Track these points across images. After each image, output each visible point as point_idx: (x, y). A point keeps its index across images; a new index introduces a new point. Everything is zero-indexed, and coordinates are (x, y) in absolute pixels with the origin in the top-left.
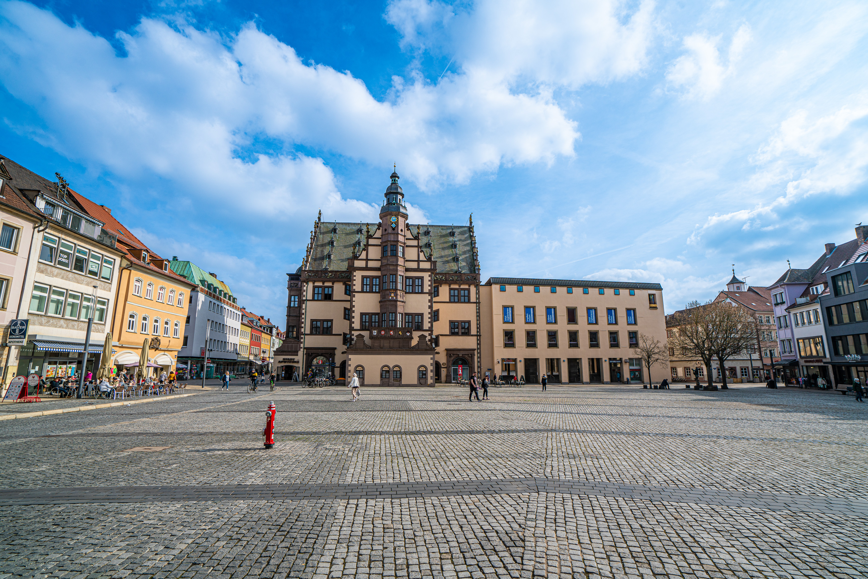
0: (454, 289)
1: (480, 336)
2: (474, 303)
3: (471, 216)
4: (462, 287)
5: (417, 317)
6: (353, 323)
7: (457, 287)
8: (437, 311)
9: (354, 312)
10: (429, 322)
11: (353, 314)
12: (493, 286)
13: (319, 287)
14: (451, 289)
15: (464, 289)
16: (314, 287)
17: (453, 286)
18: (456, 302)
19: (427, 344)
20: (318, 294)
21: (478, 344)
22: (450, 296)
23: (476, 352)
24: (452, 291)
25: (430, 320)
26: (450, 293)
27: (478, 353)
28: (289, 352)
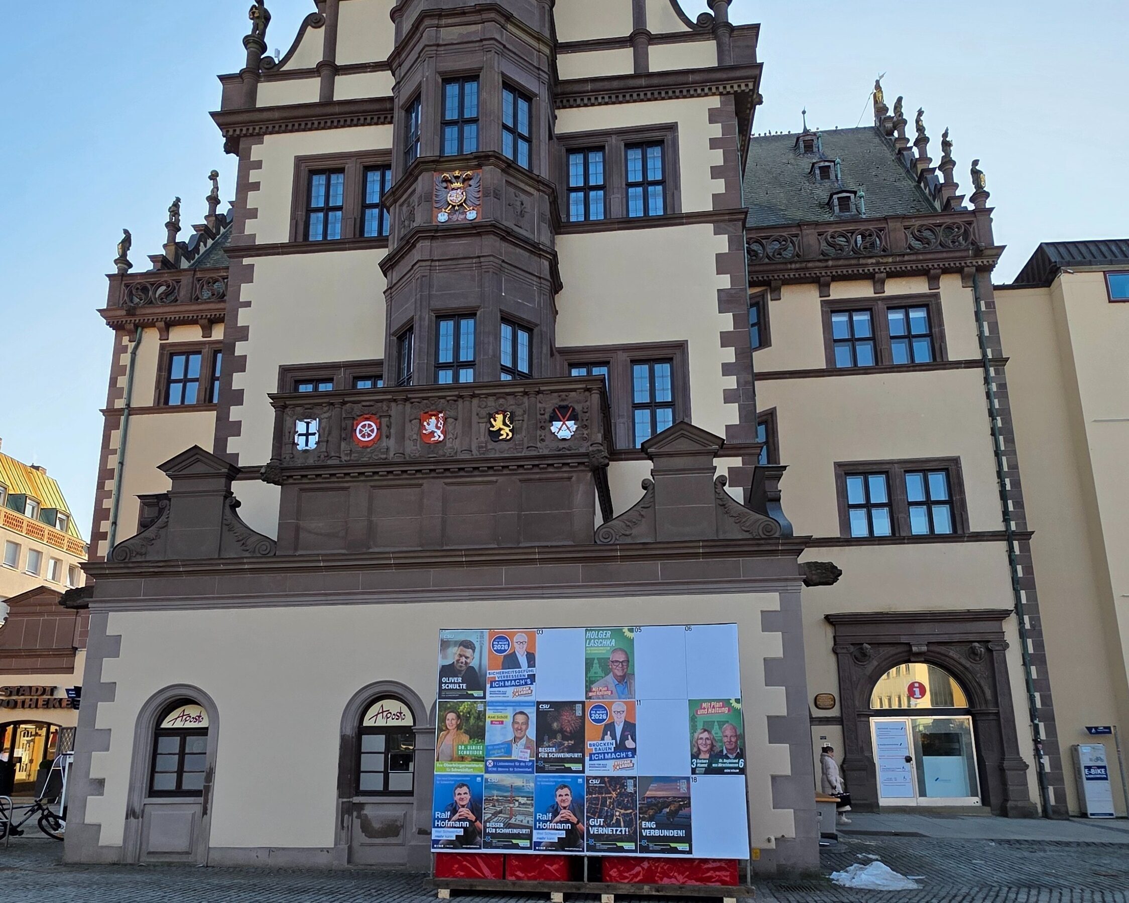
0: (849, 307)
1: (1025, 536)
2: (970, 364)
3: (878, 87)
4: (894, 288)
5: (641, 371)
6: (236, 429)
7: (863, 290)
8: (769, 419)
9: (240, 364)
10: (729, 396)
11: (238, 381)
12: (1068, 281)
13: (189, 350)
14: (832, 308)
15: (905, 304)
16: (168, 354)
17: (840, 292)
18: (866, 371)
19: (724, 502)
20: (185, 381)
21: (1017, 585)
22: (831, 342)
23: (1010, 628)
24: (839, 319)
25: (731, 382)
26: (828, 326)
27: (1023, 634)
28: (32, 654)
